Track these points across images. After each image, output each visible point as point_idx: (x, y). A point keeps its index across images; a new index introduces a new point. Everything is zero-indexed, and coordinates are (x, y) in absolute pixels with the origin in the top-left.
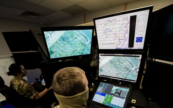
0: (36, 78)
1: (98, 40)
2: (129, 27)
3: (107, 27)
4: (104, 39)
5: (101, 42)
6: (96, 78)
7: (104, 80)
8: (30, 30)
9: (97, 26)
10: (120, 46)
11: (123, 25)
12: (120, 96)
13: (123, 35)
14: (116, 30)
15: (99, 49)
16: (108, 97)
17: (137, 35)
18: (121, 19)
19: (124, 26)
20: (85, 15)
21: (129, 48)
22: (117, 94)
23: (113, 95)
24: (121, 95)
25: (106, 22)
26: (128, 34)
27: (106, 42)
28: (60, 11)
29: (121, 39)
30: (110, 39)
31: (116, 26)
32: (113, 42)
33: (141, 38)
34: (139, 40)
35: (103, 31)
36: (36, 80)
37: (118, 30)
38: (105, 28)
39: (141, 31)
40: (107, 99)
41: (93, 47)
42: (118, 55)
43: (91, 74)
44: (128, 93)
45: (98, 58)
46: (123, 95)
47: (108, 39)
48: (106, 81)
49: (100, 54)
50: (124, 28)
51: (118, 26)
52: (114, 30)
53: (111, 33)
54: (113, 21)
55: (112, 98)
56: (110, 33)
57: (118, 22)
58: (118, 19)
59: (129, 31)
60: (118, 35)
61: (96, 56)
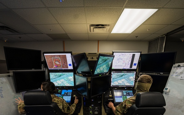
3: (120, 57)
4: (117, 63)
10: (125, 67)
11: (129, 57)
13: (128, 62)
14: (125, 59)
15: (112, 69)
17: (134, 62)
21: (130, 69)
26: (130, 61)
27: (118, 65)
29: (127, 64)
30: (120, 63)
31: (125, 57)
32: (122, 65)
33: (136, 64)
34: (135, 64)
35: (117, 59)
39: (136, 61)
45: (111, 74)
48: (116, 88)
50: (129, 59)
51: (126, 57)
54: (124, 55)
56: (121, 60)
58: (127, 54)
60: (125, 62)
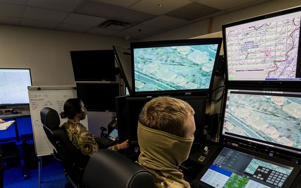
0: (102, 127)
1: (229, 63)
2: (298, 36)
3: (249, 40)
4: (241, 62)
5: (233, 67)
6: (215, 140)
7: (233, 144)
8: (114, 47)
9: (228, 38)
10: (275, 74)
11: (284, 33)
12: (267, 181)
13: (285, 53)
14: (268, 44)
15: (230, 79)
16: (236, 178)
18: (280, 23)
19: (286, 35)
20: (211, 19)
21: (298, 79)
22: (260, 175)
23: (248, 177)
24: (269, 179)
25: (249, 29)
26: (296, 50)
27: (245, 67)
28: (164, 15)
29: (279, 60)
30: (253, 61)
31: (268, 37)
32: (260, 66)
35: (240, 47)
36: (101, 131)
37: (271, 43)
38: (245, 40)
40: (232, 183)
41: (215, 77)
42: (270, 92)
43: (205, 128)
44: (289, 177)
45: (225, 98)
46: (273, 180)
47: (249, 61)
48: (237, 145)
49: (229, 91)
50: (285, 40)
51: (273, 36)
52: (264, 44)
53: (258, 49)
54: (264, 28)
55: (246, 183)
56: (254, 50)
57: (272, 30)
58: (273, 23)
59: (297, 45)
60: (273, 54)
61: (220, 95)
